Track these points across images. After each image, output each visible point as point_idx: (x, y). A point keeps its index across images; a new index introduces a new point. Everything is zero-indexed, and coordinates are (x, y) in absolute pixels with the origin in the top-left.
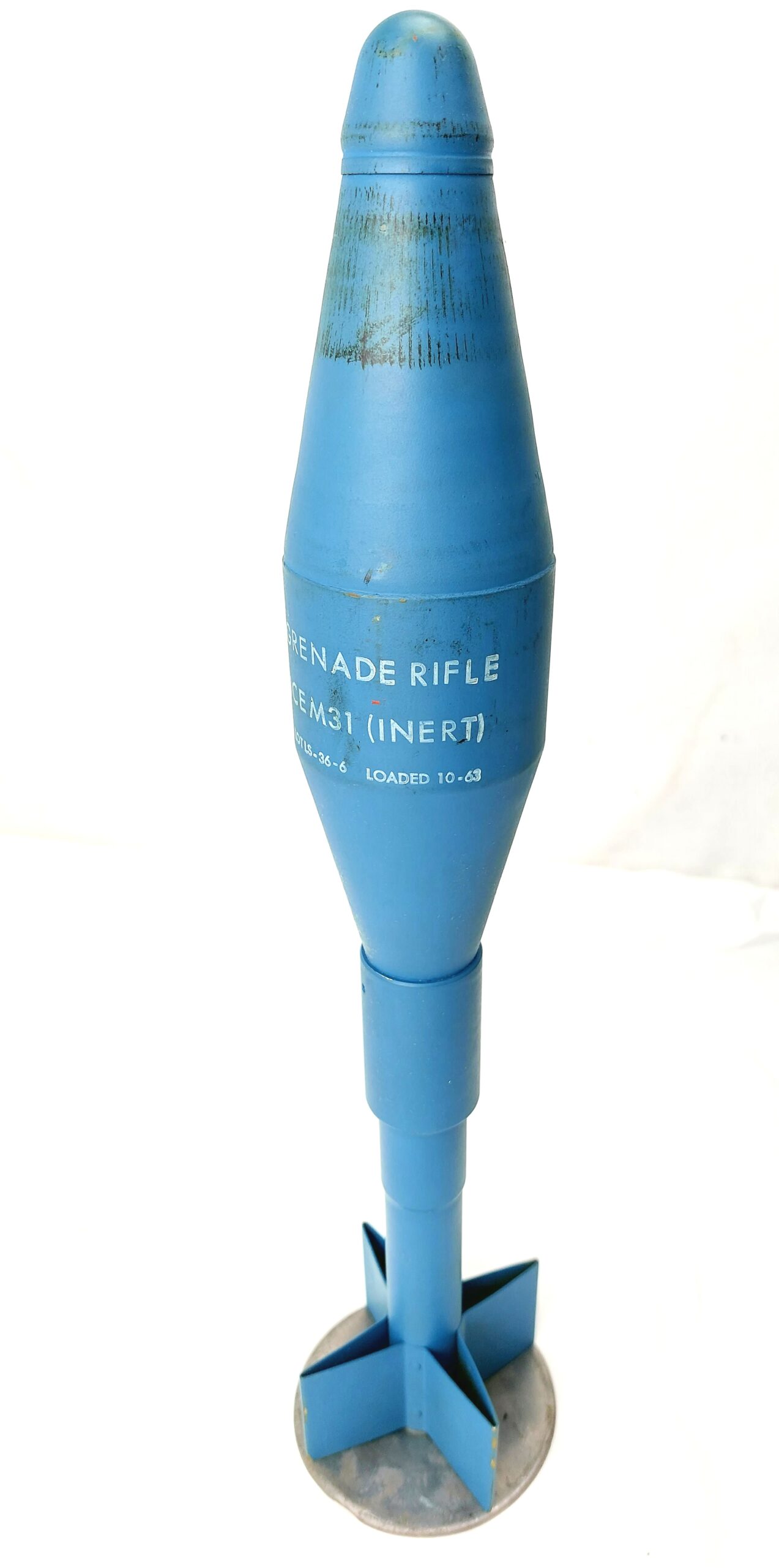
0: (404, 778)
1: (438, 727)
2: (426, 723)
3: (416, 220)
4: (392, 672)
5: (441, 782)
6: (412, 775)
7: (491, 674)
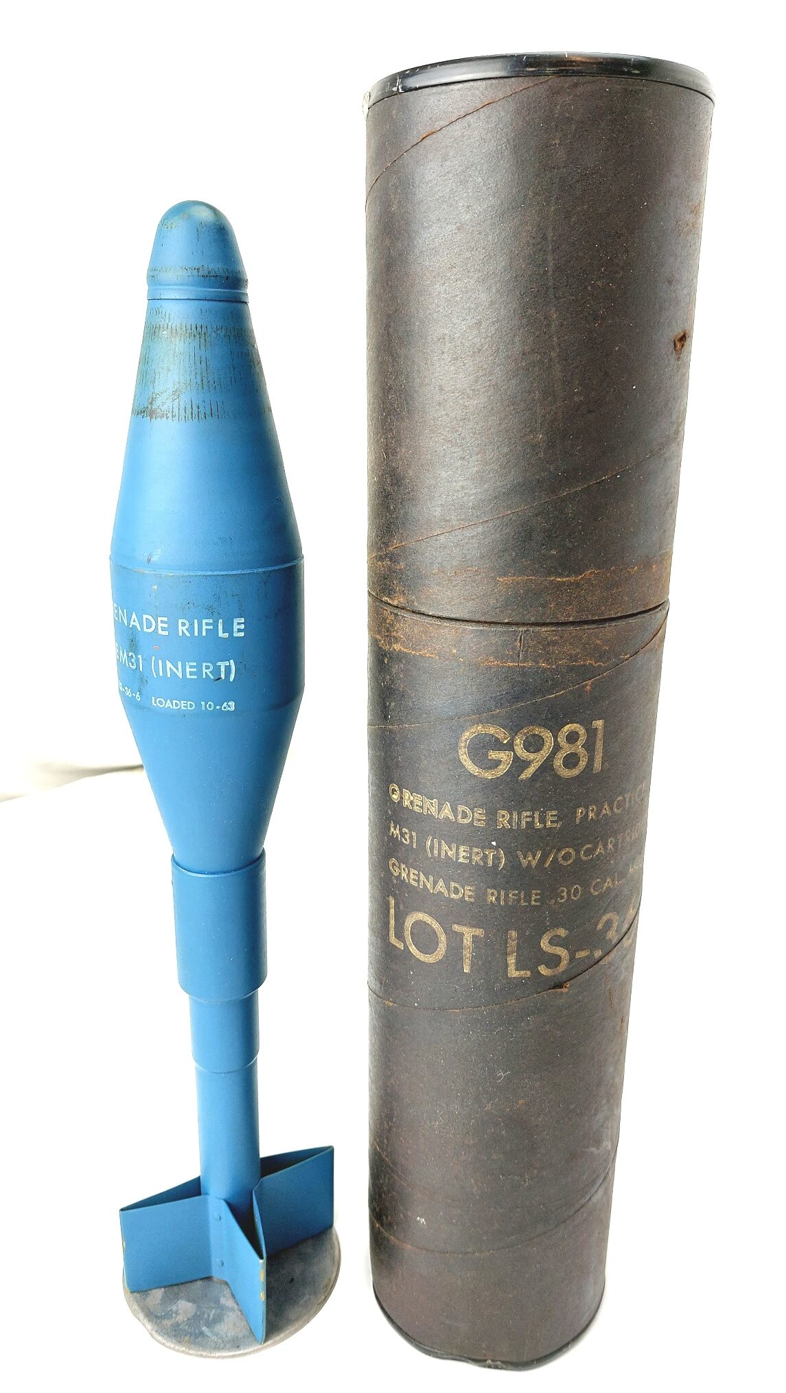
0: (176, 704)
1: (199, 667)
2: (191, 664)
3: (184, 329)
4: (166, 626)
5: (203, 708)
6: (182, 702)
7: (238, 632)
